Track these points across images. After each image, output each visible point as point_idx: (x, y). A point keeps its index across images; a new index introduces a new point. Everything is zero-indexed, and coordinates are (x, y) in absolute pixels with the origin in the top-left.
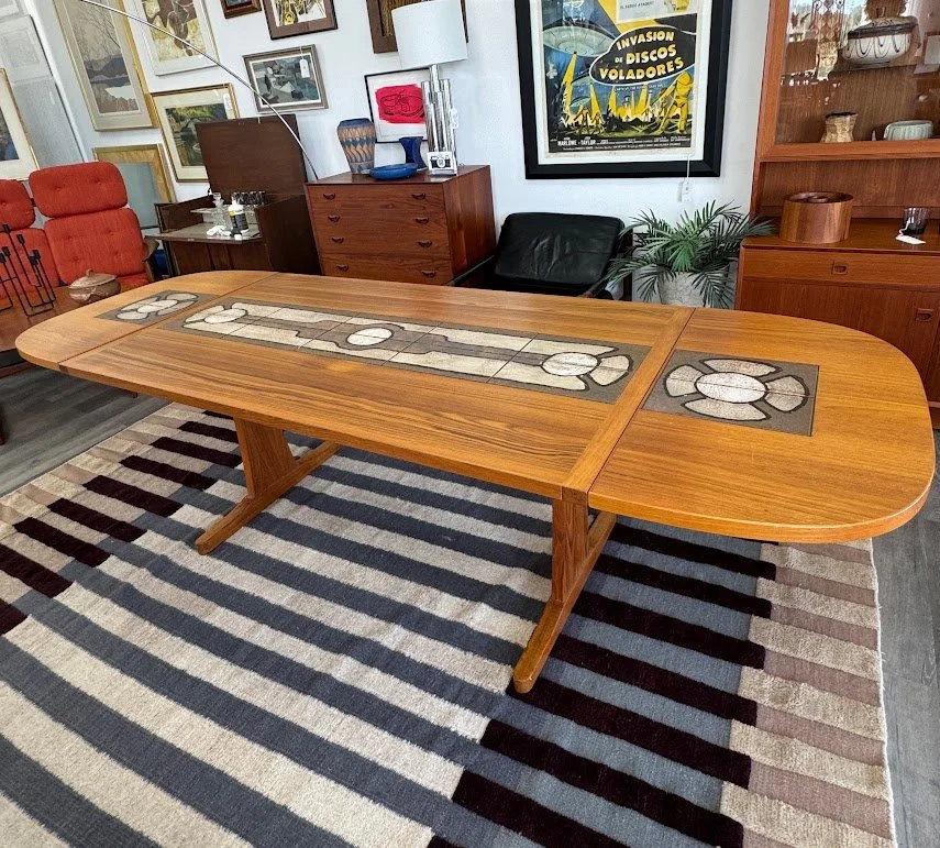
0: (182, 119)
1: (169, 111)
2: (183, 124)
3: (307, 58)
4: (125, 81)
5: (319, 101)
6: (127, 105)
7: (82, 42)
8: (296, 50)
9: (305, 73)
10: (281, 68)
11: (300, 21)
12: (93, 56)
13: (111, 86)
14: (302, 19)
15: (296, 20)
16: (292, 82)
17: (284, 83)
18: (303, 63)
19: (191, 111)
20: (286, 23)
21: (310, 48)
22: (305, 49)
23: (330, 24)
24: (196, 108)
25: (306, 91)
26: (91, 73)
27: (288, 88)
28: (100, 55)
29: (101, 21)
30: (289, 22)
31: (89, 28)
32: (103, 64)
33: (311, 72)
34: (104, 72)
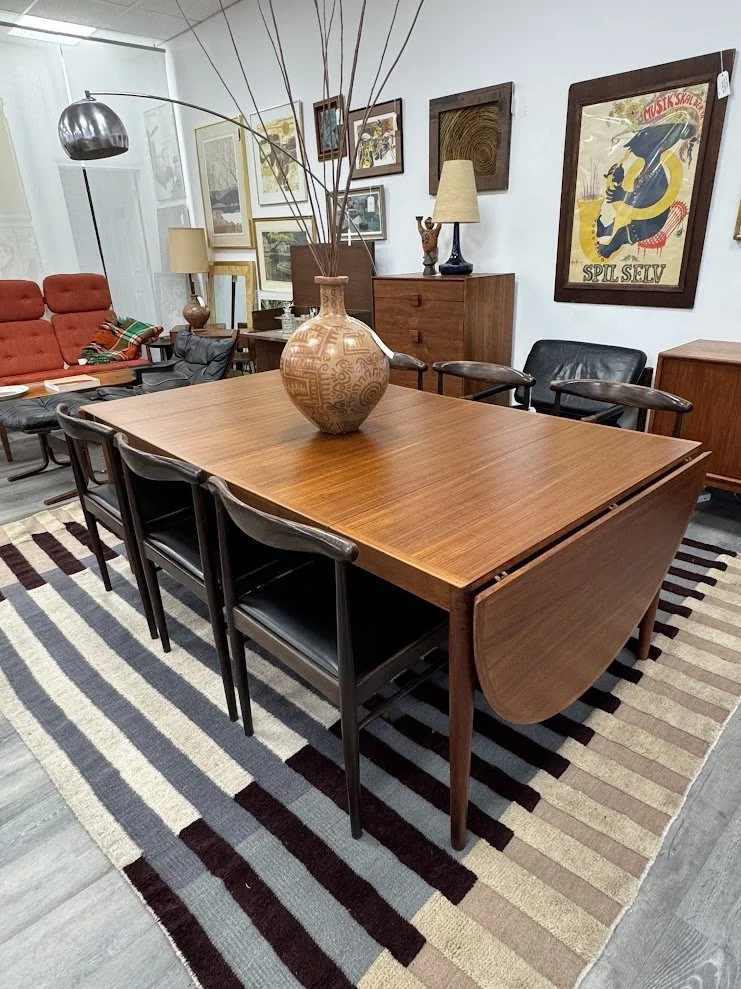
0: (274, 241)
1: (265, 234)
2: (273, 246)
3: (375, 196)
4: (237, 209)
5: (380, 232)
6: (234, 228)
7: (211, 176)
8: (366, 190)
9: (371, 208)
10: (354, 203)
11: (375, 165)
12: (217, 188)
13: (226, 212)
14: (377, 163)
15: (372, 164)
16: (361, 216)
17: (356, 216)
18: (371, 200)
19: (281, 235)
20: (364, 167)
21: (380, 188)
22: (374, 189)
23: (398, 169)
24: (284, 233)
25: (371, 224)
26: (214, 201)
27: (357, 221)
28: (222, 187)
29: (227, 160)
30: (367, 165)
31: (218, 166)
32: (223, 195)
33: (376, 207)
34: (224, 200)
